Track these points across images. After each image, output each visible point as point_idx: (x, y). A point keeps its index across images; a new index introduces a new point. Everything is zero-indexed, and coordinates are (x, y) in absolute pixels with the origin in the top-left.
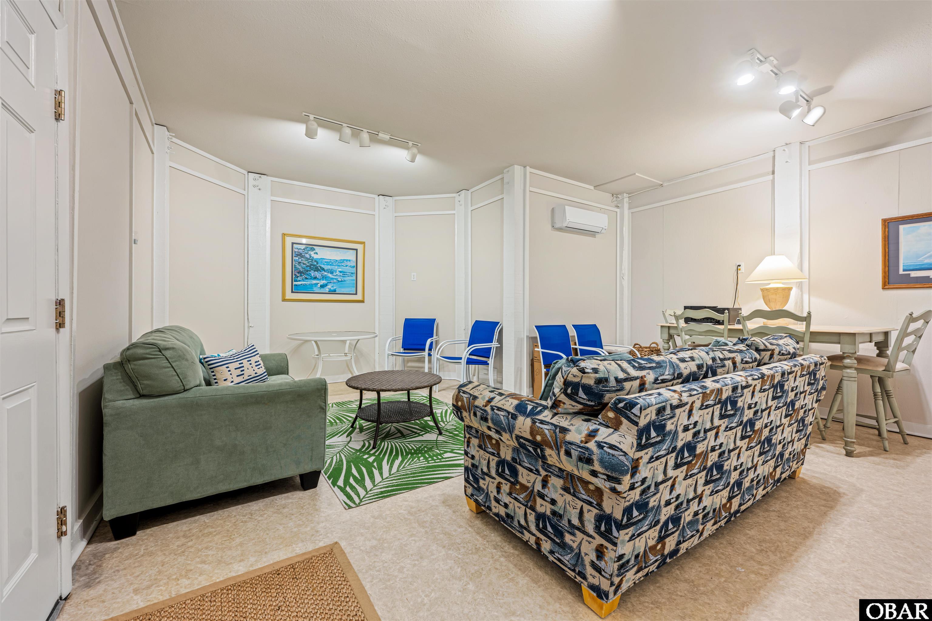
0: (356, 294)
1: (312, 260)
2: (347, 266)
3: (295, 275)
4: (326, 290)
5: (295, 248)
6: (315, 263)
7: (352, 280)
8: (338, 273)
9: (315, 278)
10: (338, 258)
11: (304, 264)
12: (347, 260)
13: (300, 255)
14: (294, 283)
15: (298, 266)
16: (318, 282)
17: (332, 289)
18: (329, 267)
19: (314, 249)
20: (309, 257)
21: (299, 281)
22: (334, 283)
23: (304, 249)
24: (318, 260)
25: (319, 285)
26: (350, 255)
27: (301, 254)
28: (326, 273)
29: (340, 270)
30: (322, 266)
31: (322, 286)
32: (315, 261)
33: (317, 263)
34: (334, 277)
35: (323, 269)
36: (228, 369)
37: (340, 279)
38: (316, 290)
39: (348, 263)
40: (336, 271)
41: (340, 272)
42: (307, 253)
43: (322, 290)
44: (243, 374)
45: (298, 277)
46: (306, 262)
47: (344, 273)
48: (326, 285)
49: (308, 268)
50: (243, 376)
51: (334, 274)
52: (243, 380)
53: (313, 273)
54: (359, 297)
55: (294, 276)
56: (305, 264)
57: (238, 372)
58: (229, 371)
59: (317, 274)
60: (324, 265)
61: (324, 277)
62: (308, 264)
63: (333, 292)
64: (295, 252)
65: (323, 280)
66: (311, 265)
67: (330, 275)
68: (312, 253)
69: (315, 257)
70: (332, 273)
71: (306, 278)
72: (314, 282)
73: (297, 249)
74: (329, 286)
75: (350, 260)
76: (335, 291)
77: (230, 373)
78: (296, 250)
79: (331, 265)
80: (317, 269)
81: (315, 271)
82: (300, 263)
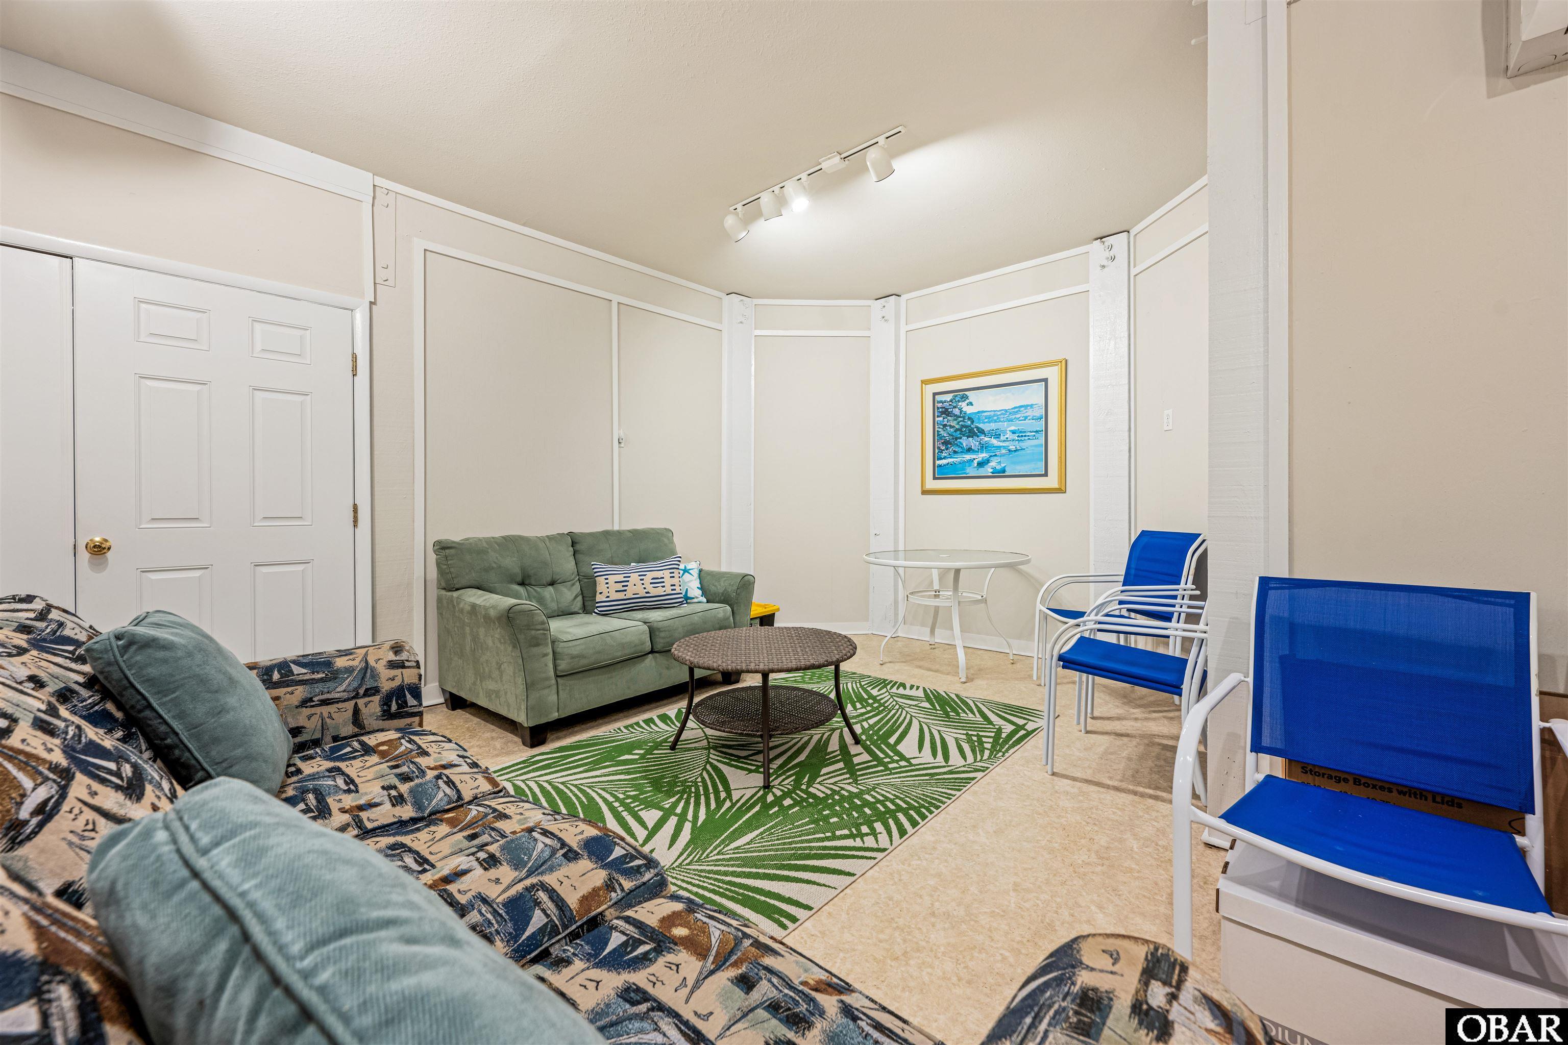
0: (1046, 475)
1: (964, 417)
2: (1026, 418)
3: (939, 448)
4: (988, 470)
5: (939, 402)
6: (969, 422)
7: (1036, 446)
8: (1009, 435)
9: (969, 450)
10: (1009, 405)
11: (951, 427)
12: (1026, 407)
13: (946, 412)
14: (938, 462)
15: (942, 432)
16: (974, 456)
17: (999, 467)
18: (993, 426)
19: (967, 397)
20: (958, 414)
21: (945, 458)
22: (1003, 455)
23: (951, 401)
24: (972, 416)
25: (976, 462)
26: (1035, 395)
27: (947, 410)
28: (986, 439)
29: (1013, 428)
30: (981, 426)
31: (981, 464)
32: (969, 418)
33: (973, 422)
34: (1001, 444)
35: (982, 432)
36: (607, 581)
37: (1012, 447)
38: (971, 471)
39: (1030, 413)
40: (1005, 433)
41: (1014, 432)
42: (955, 407)
43: (982, 472)
44: (625, 590)
45: (941, 451)
46: (954, 423)
47: (1021, 435)
48: (988, 461)
49: (958, 434)
50: (625, 593)
51: (1002, 438)
52: (625, 598)
53: (965, 442)
54: (1051, 481)
55: (937, 451)
56: (953, 427)
57: (619, 587)
58: (607, 583)
59: (973, 442)
60: (984, 423)
61: (983, 447)
62: (958, 427)
63: (1000, 474)
64: (938, 408)
65: (982, 452)
66: (963, 426)
67: (994, 442)
68: (963, 405)
69: (969, 410)
70: (997, 436)
71: (955, 452)
72: (968, 457)
73: (941, 402)
74: (993, 464)
75: (1031, 406)
76: (1004, 471)
77: (607, 585)
78: (940, 405)
79: (996, 422)
80: (972, 434)
81: (968, 437)
82: (945, 426)
